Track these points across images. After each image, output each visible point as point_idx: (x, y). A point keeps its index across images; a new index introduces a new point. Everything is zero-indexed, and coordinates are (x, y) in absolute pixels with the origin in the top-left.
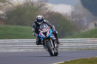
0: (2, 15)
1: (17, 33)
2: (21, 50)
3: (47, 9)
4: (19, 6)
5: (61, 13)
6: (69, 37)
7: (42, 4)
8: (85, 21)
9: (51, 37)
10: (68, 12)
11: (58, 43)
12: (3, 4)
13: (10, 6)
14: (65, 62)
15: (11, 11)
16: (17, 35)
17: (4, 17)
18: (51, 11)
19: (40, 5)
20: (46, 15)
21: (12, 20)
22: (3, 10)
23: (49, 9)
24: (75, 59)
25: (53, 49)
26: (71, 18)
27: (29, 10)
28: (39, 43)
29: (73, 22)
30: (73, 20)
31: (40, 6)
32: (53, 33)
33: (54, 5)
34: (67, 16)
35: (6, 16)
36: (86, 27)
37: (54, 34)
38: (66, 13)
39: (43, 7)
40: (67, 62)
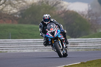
0: (16, 13)
1: (31, 33)
2: (36, 51)
3: (62, 7)
4: (33, 4)
5: (77, 12)
6: (85, 36)
7: (57, 2)
9: (59, 36)
10: (84, 10)
11: (67, 43)
12: (16, 2)
13: (24, 4)
14: (82, 63)
15: (25, 10)
16: (31, 34)
17: (18, 16)
18: (66, 10)
19: (55, 3)
20: (62, 13)
21: (26, 18)
22: (17, 9)
23: (65, 7)
24: (92, 60)
25: (62, 50)
26: (87, 17)
27: (44, 8)
28: (46, 44)
29: (89, 20)
30: (90, 19)
31: (56, 5)
32: (61, 33)
33: (70, 3)
34: (84, 15)
35: (20, 15)
39: (59, 5)
40: (84, 63)
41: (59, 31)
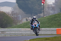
8: (20, 17)
26: (11, 15)
36: (21, 21)
37: (39, 26)
38: (8, 12)
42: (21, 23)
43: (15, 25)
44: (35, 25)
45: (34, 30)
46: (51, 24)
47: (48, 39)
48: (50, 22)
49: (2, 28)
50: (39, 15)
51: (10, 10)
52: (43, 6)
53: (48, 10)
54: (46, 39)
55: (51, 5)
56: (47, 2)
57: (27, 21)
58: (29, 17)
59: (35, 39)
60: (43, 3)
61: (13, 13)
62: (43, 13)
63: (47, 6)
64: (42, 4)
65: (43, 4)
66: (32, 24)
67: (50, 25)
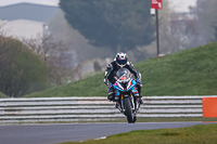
8: (75, 57)
9: (133, 91)
29: (46, 58)
30: (47, 55)
36: (76, 70)
38: (32, 41)
41: (135, 83)
42: (77, 79)
43: (54, 85)
44: (125, 85)
45: (119, 101)
46: (183, 81)
47: (172, 134)
48: (179, 75)
49: (10, 96)
50: (139, 49)
51: (39, 34)
52: (154, 18)
53: (173, 33)
54: (167, 134)
55: (184, 14)
56: (170, 6)
57: (99, 72)
58: (104, 58)
59: (125, 134)
60: (156, 7)
61: (47, 42)
62: (155, 43)
63: (169, 19)
64: (153, 11)
65: (157, 12)
66: (113, 81)
67: (181, 85)
